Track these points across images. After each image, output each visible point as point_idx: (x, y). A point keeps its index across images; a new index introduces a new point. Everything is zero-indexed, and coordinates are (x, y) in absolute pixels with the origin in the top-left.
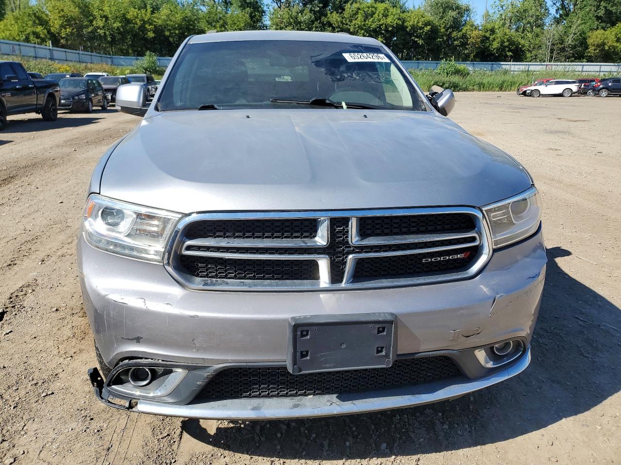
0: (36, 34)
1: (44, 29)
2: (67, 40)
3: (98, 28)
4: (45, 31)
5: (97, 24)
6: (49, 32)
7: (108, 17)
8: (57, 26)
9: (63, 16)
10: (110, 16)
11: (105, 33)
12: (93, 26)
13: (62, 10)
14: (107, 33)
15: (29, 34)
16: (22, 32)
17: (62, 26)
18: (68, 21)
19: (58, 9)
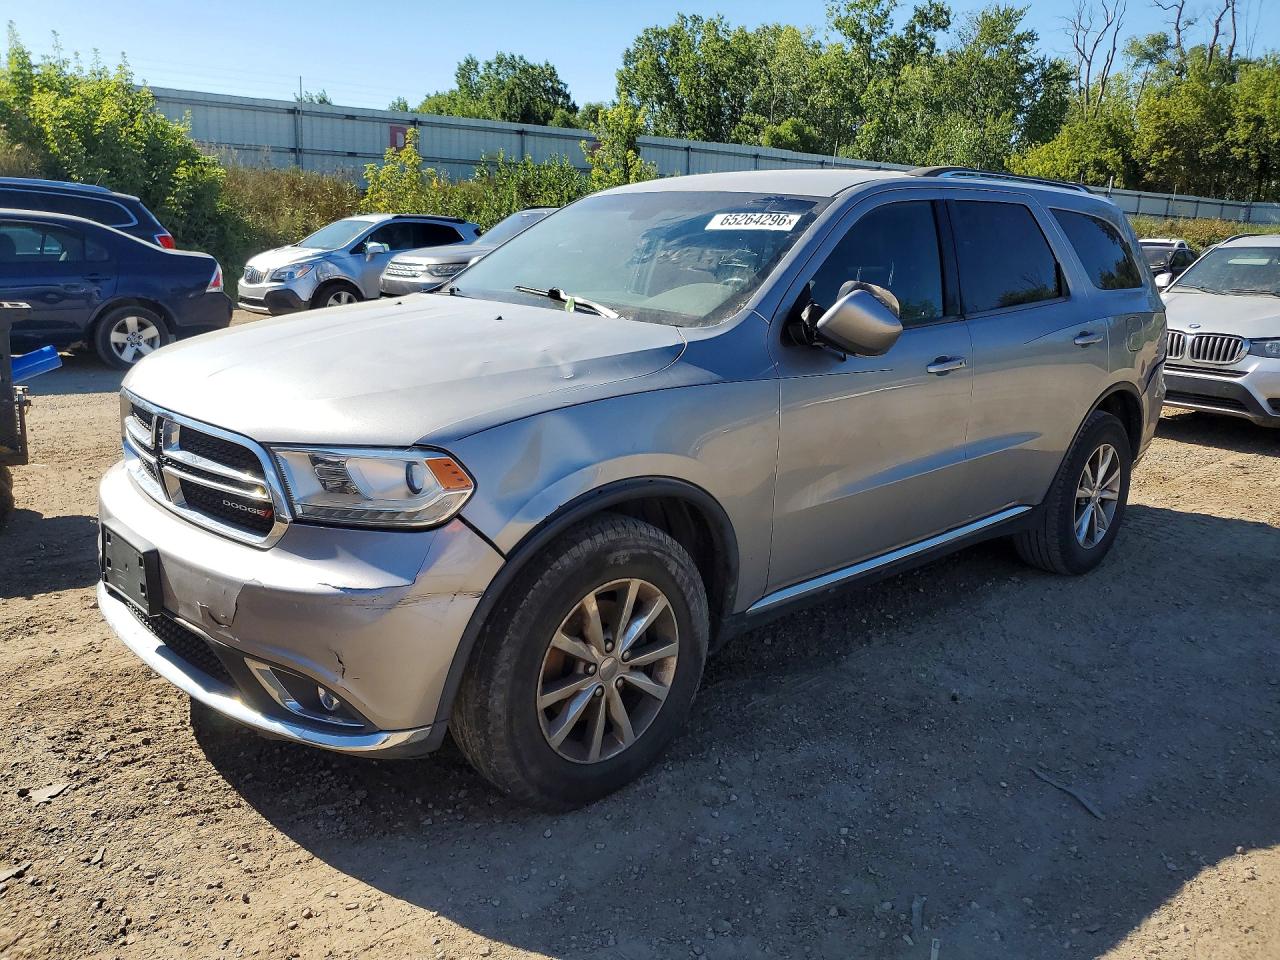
0: (1100, 166)
1: (1118, 154)
2: (1159, 173)
3: (1234, 143)
4: (1119, 158)
5: (1232, 136)
6: (1126, 159)
7: (1264, 120)
8: (1146, 147)
9: (1165, 126)
10: (1268, 117)
11: (1246, 154)
12: (1223, 139)
13: (1167, 114)
14: (1252, 154)
15: (1087, 165)
16: (1075, 161)
17: (1157, 146)
18: (1172, 135)
19: (1158, 112)
